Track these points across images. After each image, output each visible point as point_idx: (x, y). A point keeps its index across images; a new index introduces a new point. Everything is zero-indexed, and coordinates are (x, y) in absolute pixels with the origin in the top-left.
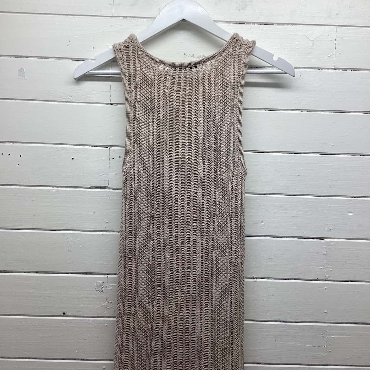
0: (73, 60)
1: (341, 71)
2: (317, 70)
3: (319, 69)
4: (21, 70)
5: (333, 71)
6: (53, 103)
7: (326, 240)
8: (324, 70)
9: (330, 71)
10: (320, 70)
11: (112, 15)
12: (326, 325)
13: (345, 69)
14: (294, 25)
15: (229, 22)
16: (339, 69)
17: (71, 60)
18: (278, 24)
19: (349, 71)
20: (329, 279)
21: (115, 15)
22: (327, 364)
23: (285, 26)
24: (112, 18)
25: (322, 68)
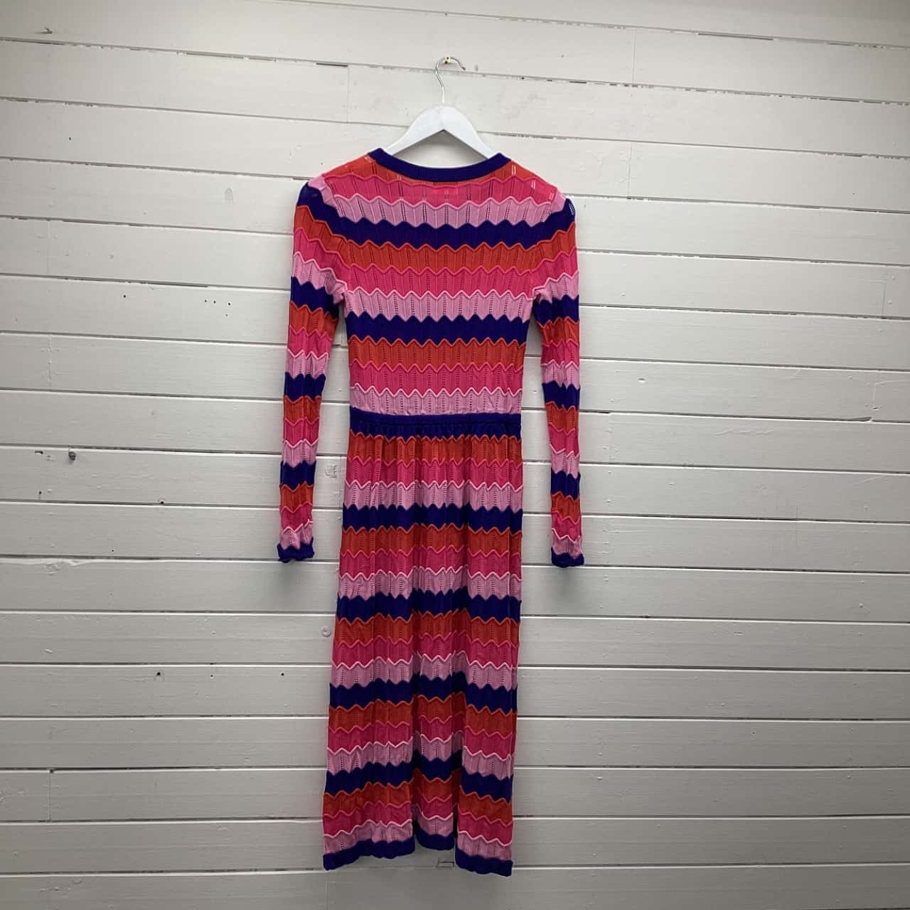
0: (295, 178)
1: (636, 200)
2: (605, 198)
3: (608, 197)
4: (229, 191)
5: (626, 200)
6: (269, 235)
7: (612, 414)
8: (615, 199)
9: (621, 200)
10: (611, 199)
11: (346, 121)
13: (641, 198)
14: (578, 140)
15: (497, 134)
16: (634, 198)
17: (292, 179)
18: (559, 138)
19: (645, 201)
20: (614, 461)
21: (350, 121)
22: (609, 564)
23: (568, 139)
24: (346, 124)
25: (612, 197)
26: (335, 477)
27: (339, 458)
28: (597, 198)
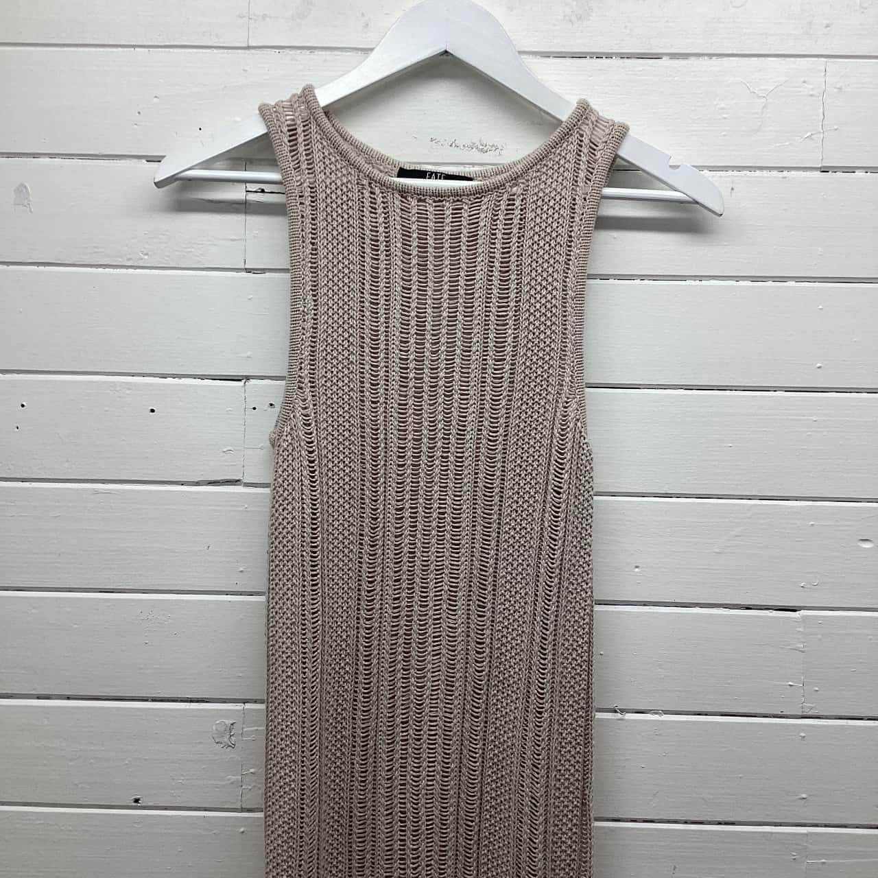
0: (150, 159)
1: (839, 174)
2: (775, 173)
3: (781, 169)
4: (21, 189)
5: (818, 173)
6: (100, 270)
7: (803, 612)
8: (794, 173)
9: (809, 174)
10: (785, 173)
11: (244, 45)
12: (805, 832)
13: (850, 170)
15: (546, 55)
16: (835, 169)
17: (144, 161)
18: (674, 56)
19: (859, 174)
20: (810, 713)
21: (250, 45)
23: (692, 60)
24: (247, 52)
25: (790, 169)
26: (233, 746)
27: (239, 707)
28: (758, 173)
